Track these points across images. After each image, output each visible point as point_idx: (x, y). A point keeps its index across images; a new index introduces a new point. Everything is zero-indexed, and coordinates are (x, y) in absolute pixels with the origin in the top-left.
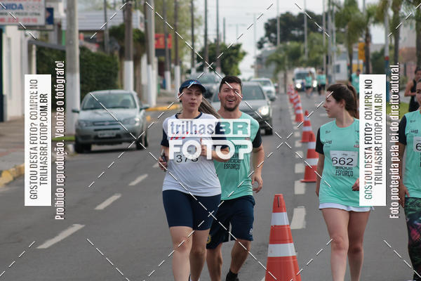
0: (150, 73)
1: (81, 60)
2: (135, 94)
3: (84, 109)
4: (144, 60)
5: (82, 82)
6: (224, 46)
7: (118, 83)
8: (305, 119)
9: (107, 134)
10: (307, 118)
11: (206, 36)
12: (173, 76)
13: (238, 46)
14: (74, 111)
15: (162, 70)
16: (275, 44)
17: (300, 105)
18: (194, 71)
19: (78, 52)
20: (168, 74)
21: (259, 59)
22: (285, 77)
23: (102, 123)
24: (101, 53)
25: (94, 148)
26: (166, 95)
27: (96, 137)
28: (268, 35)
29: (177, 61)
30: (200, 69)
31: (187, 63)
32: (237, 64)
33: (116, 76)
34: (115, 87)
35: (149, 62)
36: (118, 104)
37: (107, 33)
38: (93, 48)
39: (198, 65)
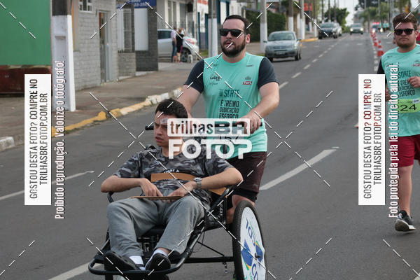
0: (301, 23)
1: (268, 17)
2: (294, 33)
3: (269, 41)
4: (298, 16)
5: (268, 28)
6: (338, 9)
7: (286, 28)
8: (379, 44)
9: (281, 53)
10: (380, 44)
11: (329, 4)
12: (313, 24)
13: (345, 9)
14: (265, 42)
15: (307, 21)
16: (363, 8)
17: (376, 38)
18: (323, 22)
19: (266, 13)
20: (310, 24)
21: (356, 16)
22: (369, 25)
23: (278, 47)
24: (278, 14)
25: (274, 60)
26: (309, 34)
27: (275, 55)
28: (360, 3)
29: (315, 17)
30: (327, 21)
31: (320, 19)
32: (344, 18)
33: (284, 24)
34: (284, 30)
35: (301, 17)
36: (286, 38)
37: (280, 3)
38: (274, 11)
39: (325, 19)
